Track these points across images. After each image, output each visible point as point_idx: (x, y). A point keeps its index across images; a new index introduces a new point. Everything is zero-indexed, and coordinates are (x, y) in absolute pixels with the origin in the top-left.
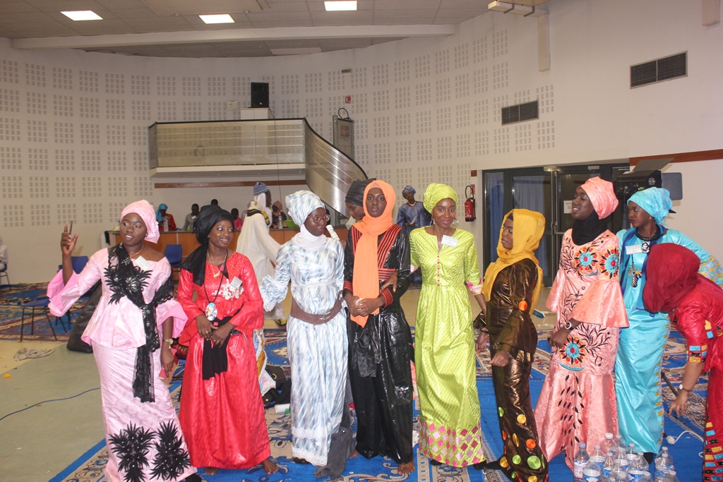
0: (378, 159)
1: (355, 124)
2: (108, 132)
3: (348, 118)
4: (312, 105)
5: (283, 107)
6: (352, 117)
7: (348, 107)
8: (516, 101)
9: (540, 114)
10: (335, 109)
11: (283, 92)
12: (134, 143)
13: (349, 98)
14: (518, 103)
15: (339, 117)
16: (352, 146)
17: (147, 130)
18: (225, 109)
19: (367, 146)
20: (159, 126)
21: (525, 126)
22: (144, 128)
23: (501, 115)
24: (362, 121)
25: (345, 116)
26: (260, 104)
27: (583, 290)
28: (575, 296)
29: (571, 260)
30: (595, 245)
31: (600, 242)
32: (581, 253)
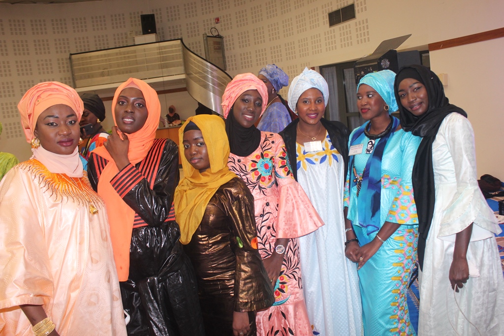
0: (244, 65)
1: (224, 39)
2: (39, 65)
3: (219, 35)
4: (191, 28)
5: (170, 32)
6: (221, 34)
7: (218, 26)
8: (338, 6)
9: (357, 15)
10: (208, 29)
11: (169, 20)
12: (60, 72)
13: (218, 19)
14: (339, 7)
15: (211, 35)
16: (224, 57)
17: (68, 61)
18: (126, 38)
19: (235, 56)
20: (73, 56)
21: (346, 26)
22: (66, 59)
23: (328, 19)
24: (229, 36)
25: (215, 34)
26: (150, 31)
27: (268, 207)
28: (261, 216)
29: (247, 174)
30: (266, 148)
31: (271, 144)
32: (256, 162)
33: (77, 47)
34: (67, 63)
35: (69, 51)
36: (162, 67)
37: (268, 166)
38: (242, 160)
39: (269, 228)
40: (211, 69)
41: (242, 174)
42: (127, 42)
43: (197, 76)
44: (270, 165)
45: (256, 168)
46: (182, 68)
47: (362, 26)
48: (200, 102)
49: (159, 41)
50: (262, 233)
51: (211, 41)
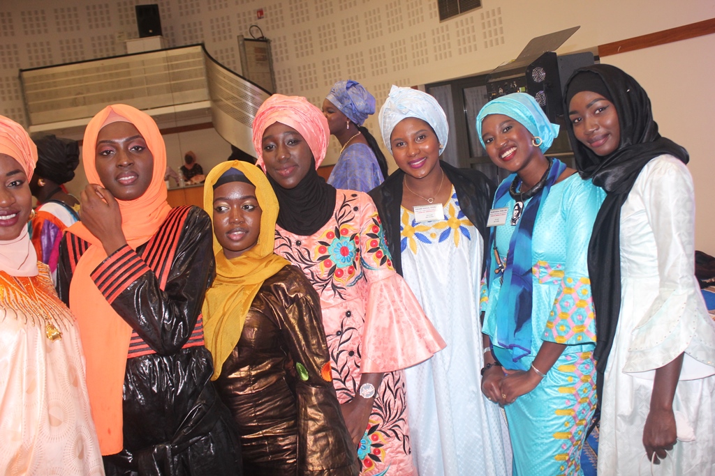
0: (304, 85)
1: (272, 44)
3: (263, 37)
4: (218, 27)
5: (184, 32)
6: (267, 36)
7: (261, 23)
9: (484, 2)
10: (246, 28)
11: (181, 14)
12: (4, 99)
13: (261, 12)
15: (251, 37)
16: (272, 72)
17: (17, 81)
18: (113, 43)
19: (289, 70)
20: (25, 74)
21: (467, 19)
22: (14, 78)
23: (437, 9)
24: (279, 39)
25: (258, 35)
26: (151, 31)
27: (350, 319)
28: (338, 335)
29: (312, 266)
30: (345, 220)
31: (353, 211)
32: (327, 244)
33: (31, 58)
34: (15, 85)
35: (18, 65)
36: (172, 89)
37: (347, 251)
38: (304, 242)
39: (351, 353)
40: (253, 91)
41: (303, 266)
42: (113, 49)
43: (229, 103)
44: (351, 248)
45: (326, 254)
46: (204, 92)
47: (491, 19)
48: (235, 145)
49: (167, 47)
50: (341, 363)
51: (251, 47)
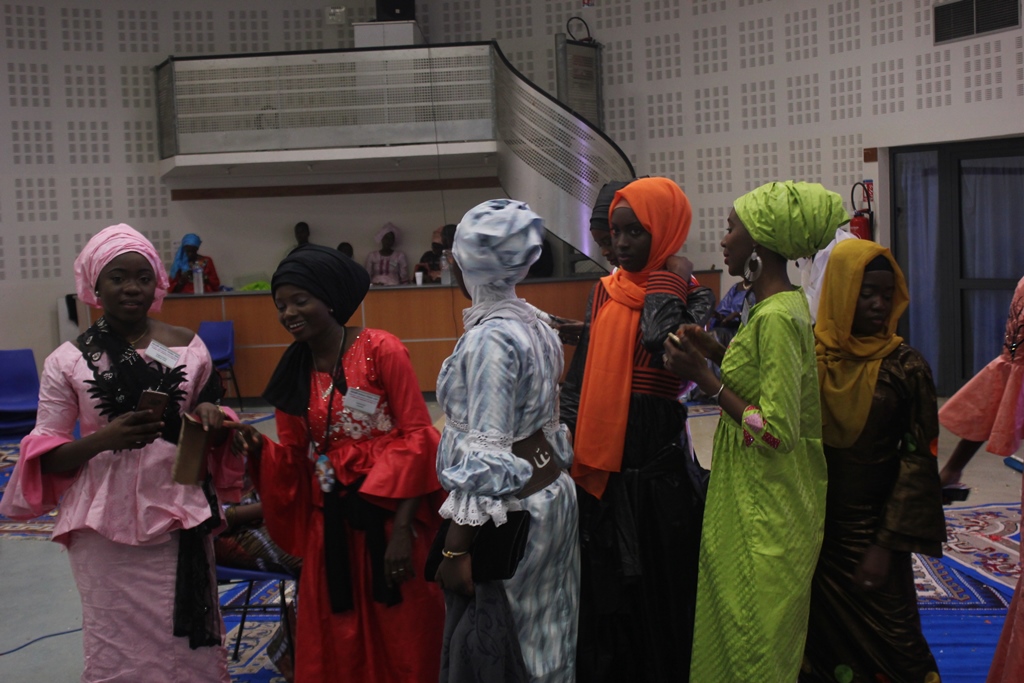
0: (657, 127)
1: (605, 52)
2: (68, 80)
3: (589, 39)
4: (509, 13)
5: (447, 17)
6: (599, 36)
7: (589, 13)
10: (560, 19)
12: (126, 104)
15: (569, 37)
16: (599, 101)
17: (151, 75)
19: (631, 101)
20: (178, 66)
22: (146, 70)
24: (619, 45)
25: (581, 35)
26: (398, 11)
33: (178, 38)
34: (146, 81)
36: (433, 115)
42: (321, 37)
46: (485, 125)
